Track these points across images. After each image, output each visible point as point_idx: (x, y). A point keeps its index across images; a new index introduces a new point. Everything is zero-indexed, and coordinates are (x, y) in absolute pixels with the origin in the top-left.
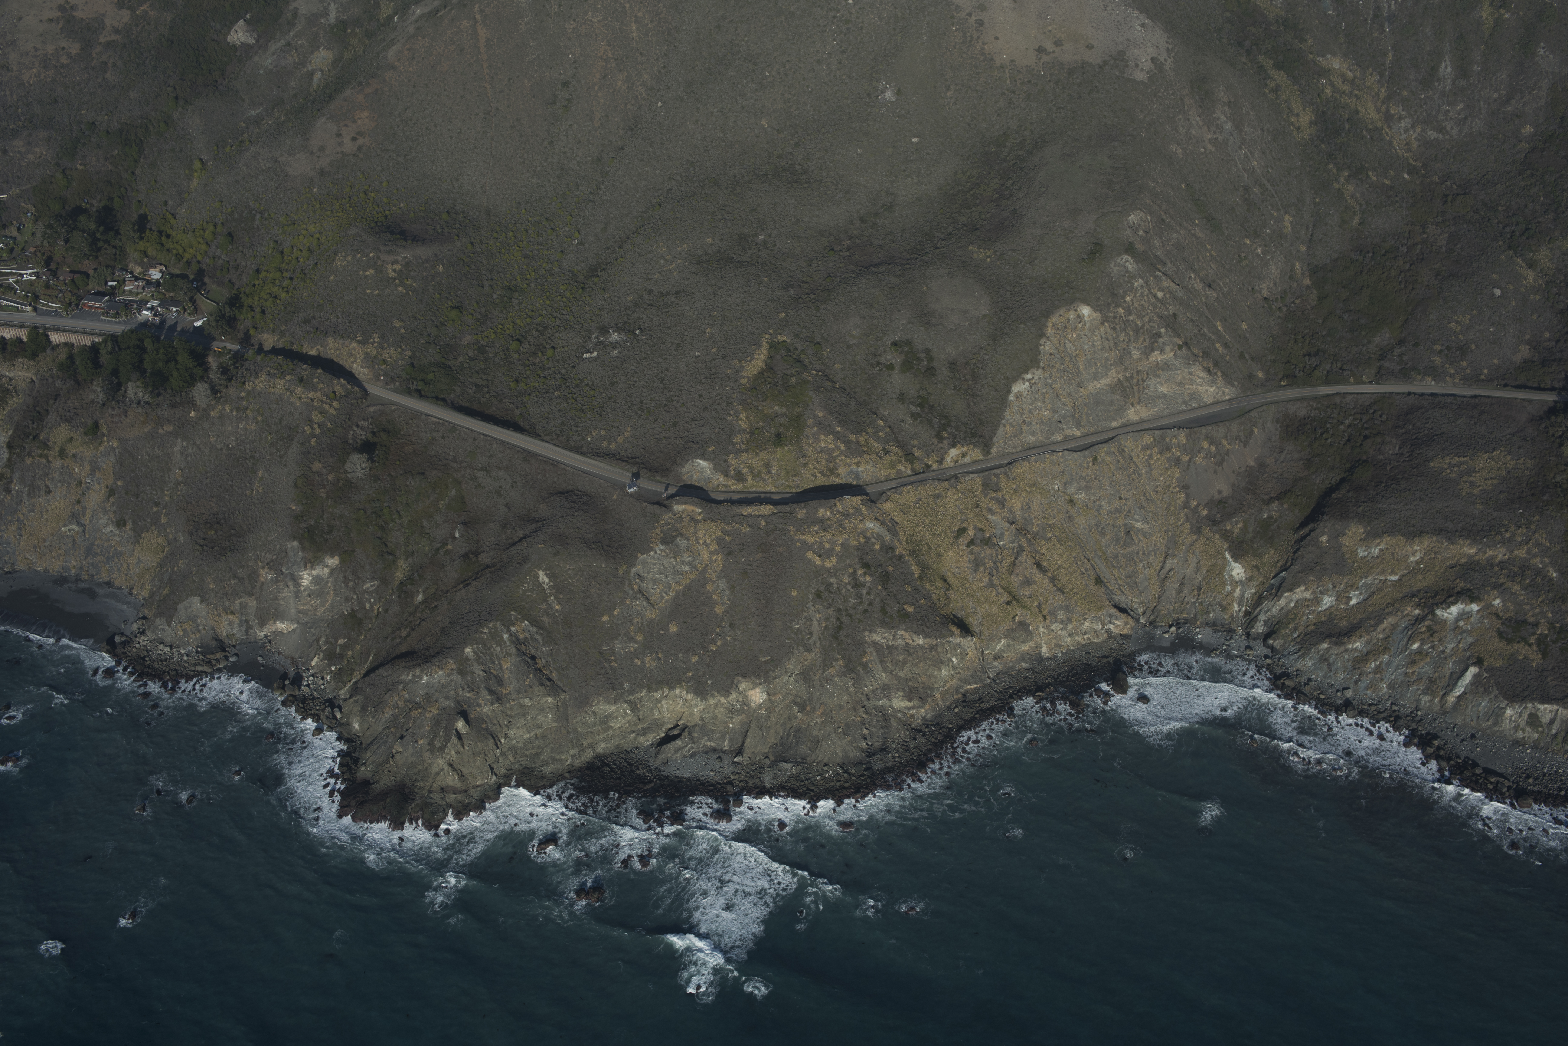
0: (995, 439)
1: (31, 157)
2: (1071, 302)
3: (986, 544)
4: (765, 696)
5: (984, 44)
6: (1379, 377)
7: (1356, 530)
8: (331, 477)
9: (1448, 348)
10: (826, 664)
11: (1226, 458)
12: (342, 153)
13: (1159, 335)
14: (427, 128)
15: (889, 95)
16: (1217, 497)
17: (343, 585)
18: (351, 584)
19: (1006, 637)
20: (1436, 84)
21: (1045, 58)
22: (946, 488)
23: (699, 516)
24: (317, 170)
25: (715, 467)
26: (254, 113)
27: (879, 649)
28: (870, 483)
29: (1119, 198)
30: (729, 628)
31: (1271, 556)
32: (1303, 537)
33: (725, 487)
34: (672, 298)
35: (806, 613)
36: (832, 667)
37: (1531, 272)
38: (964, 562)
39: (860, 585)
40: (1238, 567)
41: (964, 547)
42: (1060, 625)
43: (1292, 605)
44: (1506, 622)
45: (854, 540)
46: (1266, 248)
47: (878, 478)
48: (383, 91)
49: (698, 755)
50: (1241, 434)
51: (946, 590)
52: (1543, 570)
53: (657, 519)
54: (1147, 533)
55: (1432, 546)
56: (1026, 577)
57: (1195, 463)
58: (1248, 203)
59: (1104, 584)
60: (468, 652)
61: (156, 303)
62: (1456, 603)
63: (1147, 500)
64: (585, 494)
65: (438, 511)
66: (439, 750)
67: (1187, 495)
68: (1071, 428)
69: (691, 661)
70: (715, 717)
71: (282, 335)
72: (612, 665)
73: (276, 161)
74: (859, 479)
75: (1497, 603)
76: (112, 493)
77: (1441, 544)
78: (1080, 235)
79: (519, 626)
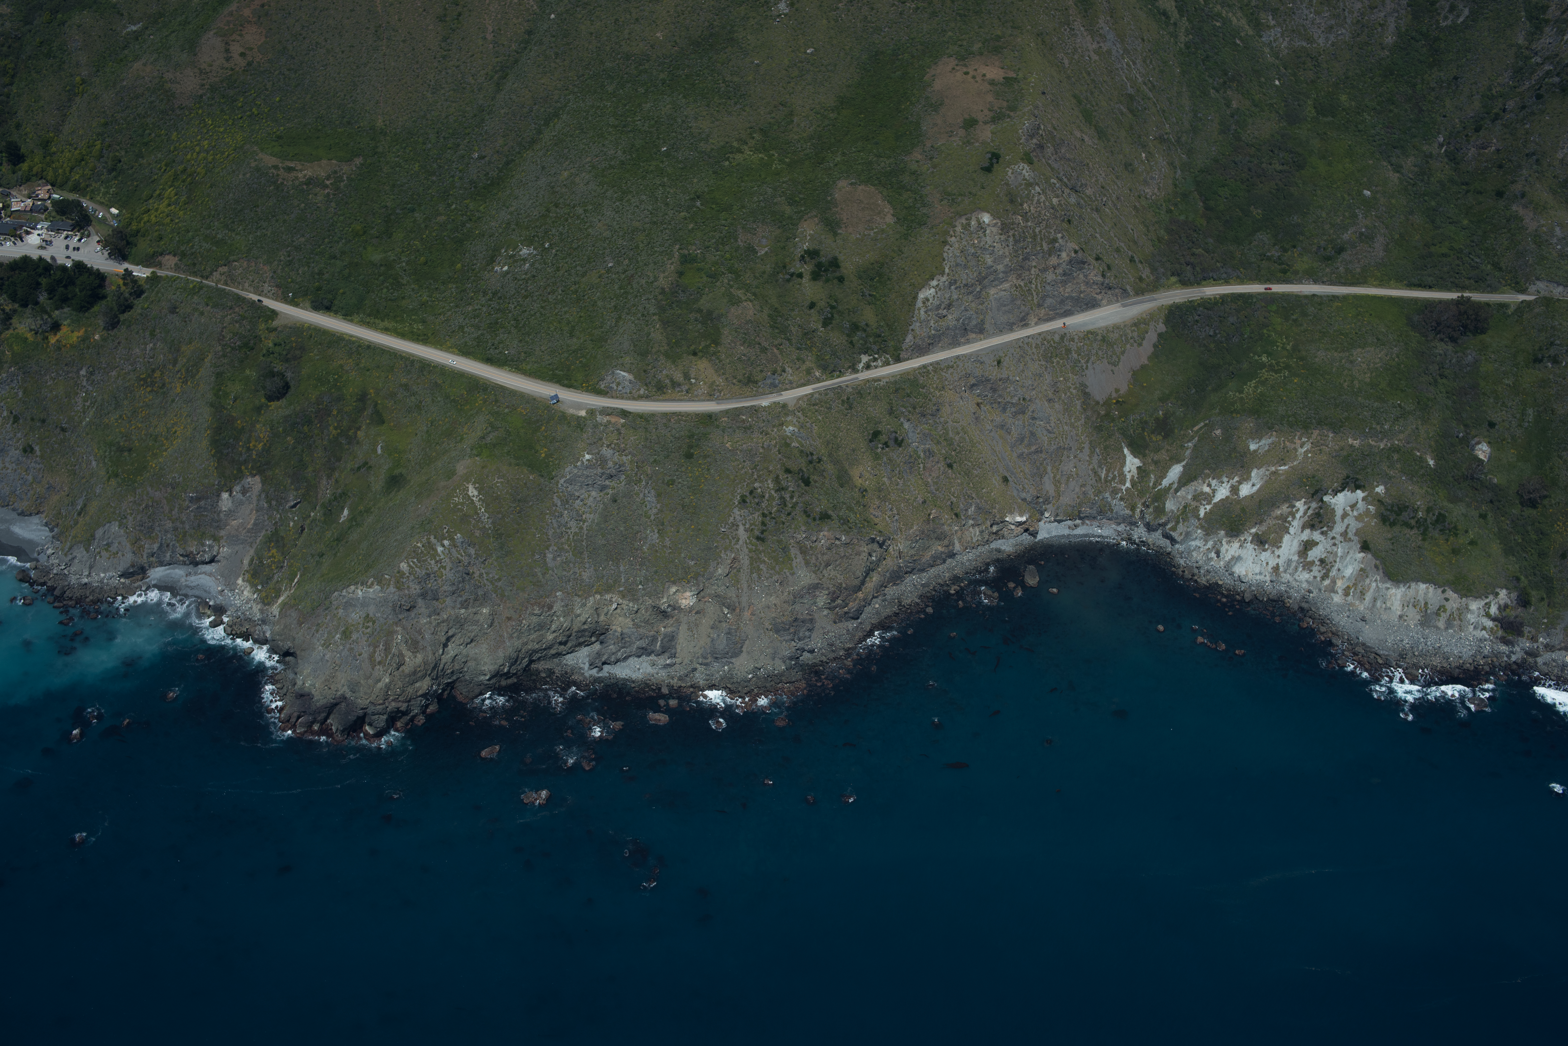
0: (904, 345)
2: (971, 210)
3: (900, 446)
4: (694, 599)
6: (1261, 277)
7: (1247, 423)
10: (753, 567)
11: (1122, 358)
12: (231, 68)
13: (1055, 240)
15: (782, 6)
16: (1114, 395)
18: (274, 503)
19: (921, 535)
22: (859, 393)
23: (623, 426)
24: (206, 87)
25: (635, 378)
26: (134, 28)
27: (803, 551)
28: (786, 389)
29: (1013, 109)
30: (657, 535)
31: (1168, 450)
32: (1197, 431)
33: (647, 398)
34: (580, 210)
35: (732, 518)
36: (759, 569)
37: (1398, 175)
38: (880, 465)
39: (783, 489)
40: (1137, 462)
41: (880, 450)
42: (971, 522)
43: (1190, 497)
44: (1389, 507)
45: (775, 446)
46: (1150, 155)
47: (794, 385)
48: (270, 6)
49: (631, 659)
50: (1135, 334)
51: (864, 491)
52: (1421, 457)
53: (582, 430)
54: (1050, 433)
55: (1319, 438)
56: (938, 477)
57: (1093, 363)
58: (1131, 111)
59: (1011, 483)
60: (404, 566)
61: (46, 224)
62: (1343, 490)
63: (1050, 400)
64: (508, 407)
65: (359, 429)
66: (380, 663)
67: (1086, 394)
68: (976, 333)
69: (622, 568)
70: (647, 622)
71: (183, 255)
72: (544, 574)
73: (162, 77)
74: (776, 386)
75: (1380, 489)
76: (16, 419)
77: (1327, 436)
78: (977, 144)
79: (452, 539)
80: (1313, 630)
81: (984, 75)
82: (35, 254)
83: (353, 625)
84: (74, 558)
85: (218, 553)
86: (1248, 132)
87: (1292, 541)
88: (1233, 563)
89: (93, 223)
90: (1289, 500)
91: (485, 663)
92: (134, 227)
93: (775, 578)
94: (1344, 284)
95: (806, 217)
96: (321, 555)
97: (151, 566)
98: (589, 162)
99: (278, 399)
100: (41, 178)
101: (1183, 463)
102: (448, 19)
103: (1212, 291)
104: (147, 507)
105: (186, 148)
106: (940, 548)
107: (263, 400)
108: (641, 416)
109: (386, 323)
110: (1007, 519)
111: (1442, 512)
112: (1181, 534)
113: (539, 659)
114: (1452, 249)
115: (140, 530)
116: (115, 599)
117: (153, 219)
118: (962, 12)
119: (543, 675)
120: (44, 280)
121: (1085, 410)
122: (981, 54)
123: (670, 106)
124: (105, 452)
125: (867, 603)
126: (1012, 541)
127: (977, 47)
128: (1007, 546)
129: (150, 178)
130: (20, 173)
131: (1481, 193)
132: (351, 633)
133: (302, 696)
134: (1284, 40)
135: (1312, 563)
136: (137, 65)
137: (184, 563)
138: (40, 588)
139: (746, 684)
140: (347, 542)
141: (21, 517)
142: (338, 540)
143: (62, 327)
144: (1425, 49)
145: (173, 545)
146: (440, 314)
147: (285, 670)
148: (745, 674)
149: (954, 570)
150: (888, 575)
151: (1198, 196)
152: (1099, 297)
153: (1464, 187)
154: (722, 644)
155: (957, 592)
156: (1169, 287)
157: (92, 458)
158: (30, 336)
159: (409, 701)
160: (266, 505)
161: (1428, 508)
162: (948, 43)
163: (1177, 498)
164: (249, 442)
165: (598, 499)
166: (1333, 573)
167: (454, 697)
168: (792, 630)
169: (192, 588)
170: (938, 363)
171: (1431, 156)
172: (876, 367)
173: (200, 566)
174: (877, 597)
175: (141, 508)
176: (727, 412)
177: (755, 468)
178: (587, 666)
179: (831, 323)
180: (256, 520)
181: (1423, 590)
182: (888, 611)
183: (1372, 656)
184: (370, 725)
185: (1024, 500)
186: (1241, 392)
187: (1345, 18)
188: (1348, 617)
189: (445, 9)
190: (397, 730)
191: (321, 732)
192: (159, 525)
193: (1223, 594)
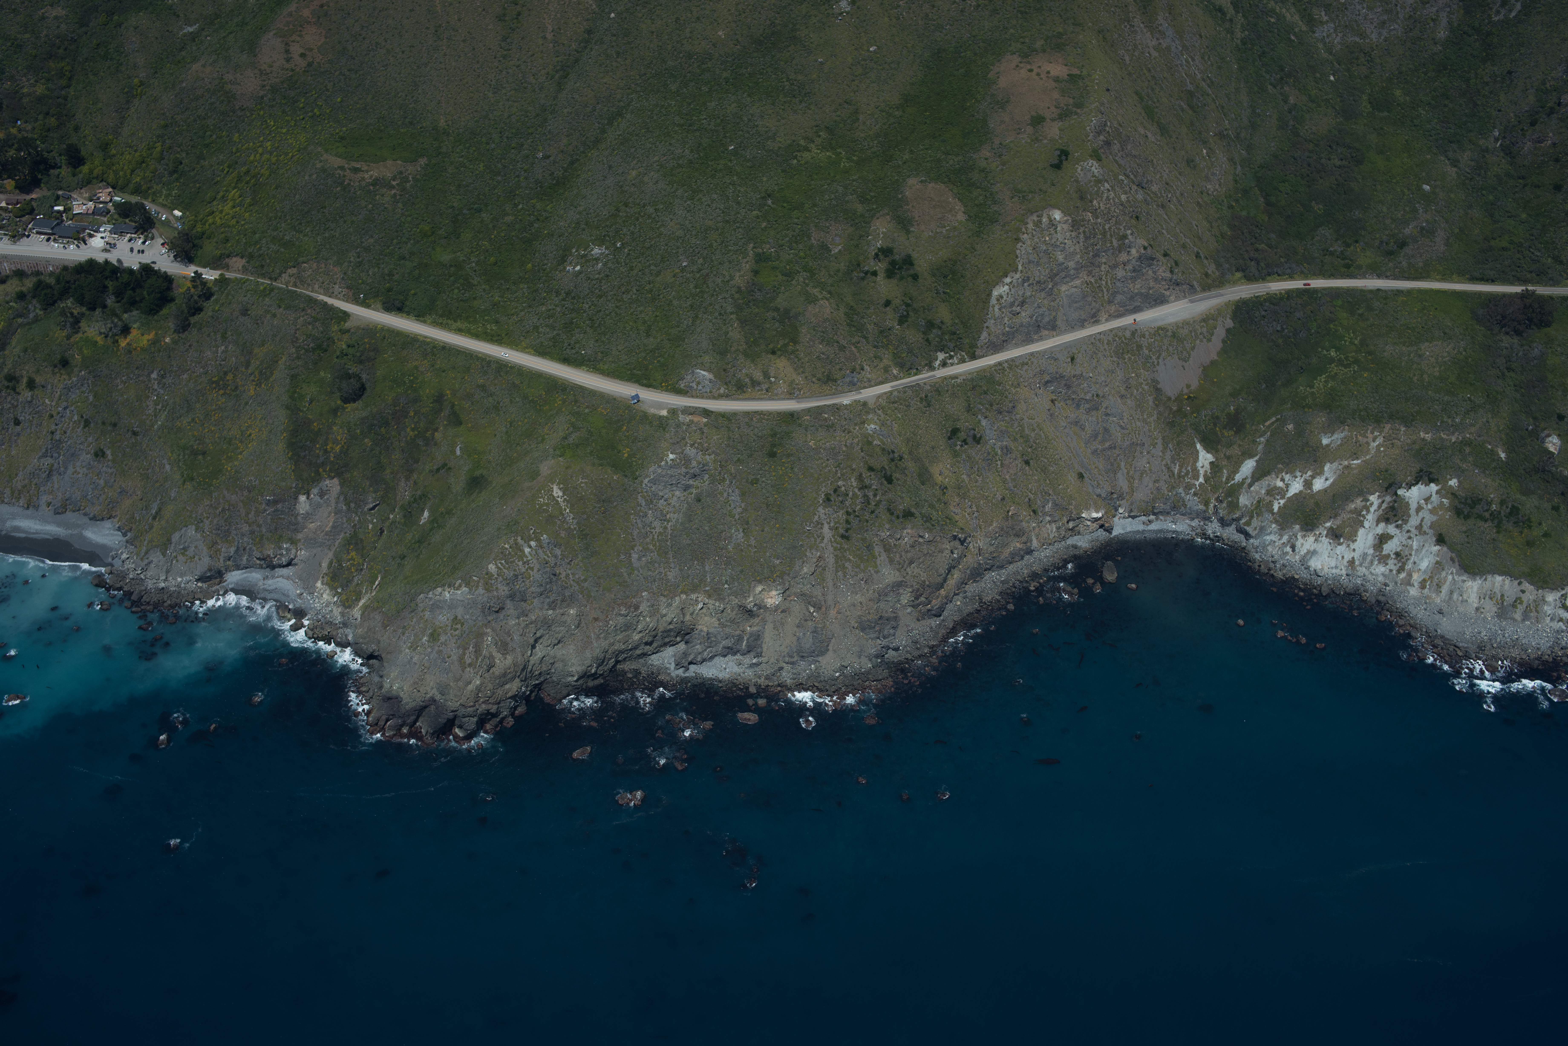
0: (979, 342)
2: (1042, 207)
3: (978, 444)
4: (780, 599)
7: (1319, 417)
8: (322, 399)
10: (839, 565)
11: (1192, 353)
12: (292, 70)
13: (1125, 237)
14: (377, 43)
15: (843, 4)
16: (1186, 391)
18: (352, 505)
19: (1000, 532)
22: (937, 390)
23: (705, 426)
24: (267, 88)
25: (715, 377)
26: (191, 29)
27: (887, 549)
28: (865, 388)
29: (1080, 105)
30: (742, 534)
31: (1240, 445)
32: (1269, 426)
33: (727, 397)
34: (650, 210)
35: (816, 517)
36: (844, 568)
37: (1455, 169)
38: (959, 462)
39: (866, 487)
40: (1210, 457)
41: (959, 447)
42: (1048, 518)
43: (1263, 492)
44: (1463, 500)
45: (858, 445)
46: (1211, 151)
47: (872, 383)
48: (329, 6)
49: (717, 658)
50: (1204, 330)
51: (944, 489)
52: (1492, 450)
53: (664, 430)
54: (1123, 429)
55: (1391, 432)
56: (1015, 474)
57: (1164, 359)
58: (1191, 107)
59: (1086, 479)
60: (492, 568)
61: (109, 227)
62: (1417, 483)
63: (1122, 397)
64: (587, 407)
65: (436, 430)
66: (470, 665)
67: (1158, 390)
68: (1048, 329)
69: (707, 568)
70: (732, 621)
71: (251, 257)
72: (629, 574)
73: (222, 79)
74: (854, 385)
75: (1453, 482)
76: (87, 423)
77: (1399, 430)
78: (1045, 141)
79: (538, 540)
80: (1391, 622)
81: (1048, 72)
82: (100, 258)
83: (441, 628)
84: (150, 563)
85: (296, 556)
86: (1306, 127)
87: (1367, 535)
88: (1308, 557)
89: (157, 225)
90: (1363, 494)
91: (573, 664)
92: (199, 229)
93: (861, 576)
94: (1408, 279)
95: (878, 215)
96: (403, 557)
97: (228, 569)
98: (657, 161)
99: (354, 401)
100: (102, 181)
101: (1256, 458)
102: (507, 18)
103: (1277, 286)
104: (223, 510)
105: (248, 149)
106: (1018, 545)
107: (339, 402)
108: (723, 415)
109: (459, 324)
110: (1083, 515)
111: (1516, 504)
112: (1255, 529)
113: (625, 659)
114: (1511, 242)
115: (216, 534)
116: (193, 603)
117: (219, 221)
118: (1022, 9)
119: (630, 675)
120: (111, 283)
121: (1157, 405)
122: (1044, 51)
123: (735, 104)
124: (179, 455)
125: (949, 600)
126: (1088, 537)
127: (1039, 44)
128: (1083, 542)
129: (213, 179)
130: (81, 176)
131: (1539, 187)
132: (439, 635)
133: (389, 699)
134: (1337, 35)
135: (1388, 556)
136: (196, 67)
137: (261, 567)
138: (116, 592)
139: (833, 682)
140: (429, 544)
141: (92, 522)
142: (420, 542)
143: (132, 330)
144: (1477, 44)
145: (250, 549)
146: (513, 315)
147: (369, 673)
148: (832, 673)
149: (1032, 566)
150: (968, 572)
151: (1258, 192)
152: (1167, 293)
153: (1521, 181)
154: (808, 642)
155: (1037, 589)
156: (1235, 283)
157: (165, 461)
158: (99, 339)
159: (499, 703)
160: (344, 508)
161: (1502, 501)
162: (1010, 40)
163: (1251, 492)
164: (327, 445)
165: (682, 499)
166: (1409, 566)
167: (542, 699)
168: (877, 628)
169: (270, 592)
170: (1012, 360)
171: (1487, 150)
172: (952, 365)
173: (276, 570)
174: (958, 594)
175: (217, 512)
176: (809, 411)
177: (838, 466)
178: (673, 666)
179: (907, 321)
180: (334, 522)
181: (1499, 582)
182: (970, 609)
183: (1451, 648)
184: (460, 727)
185: (1099, 496)
186: (1312, 387)
187: (1397, 13)
188: (1425, 609)
189: (504, 9)
190: (486, 732)
191: (410, 735)
192: (236, 529)
193: (1300, 588)
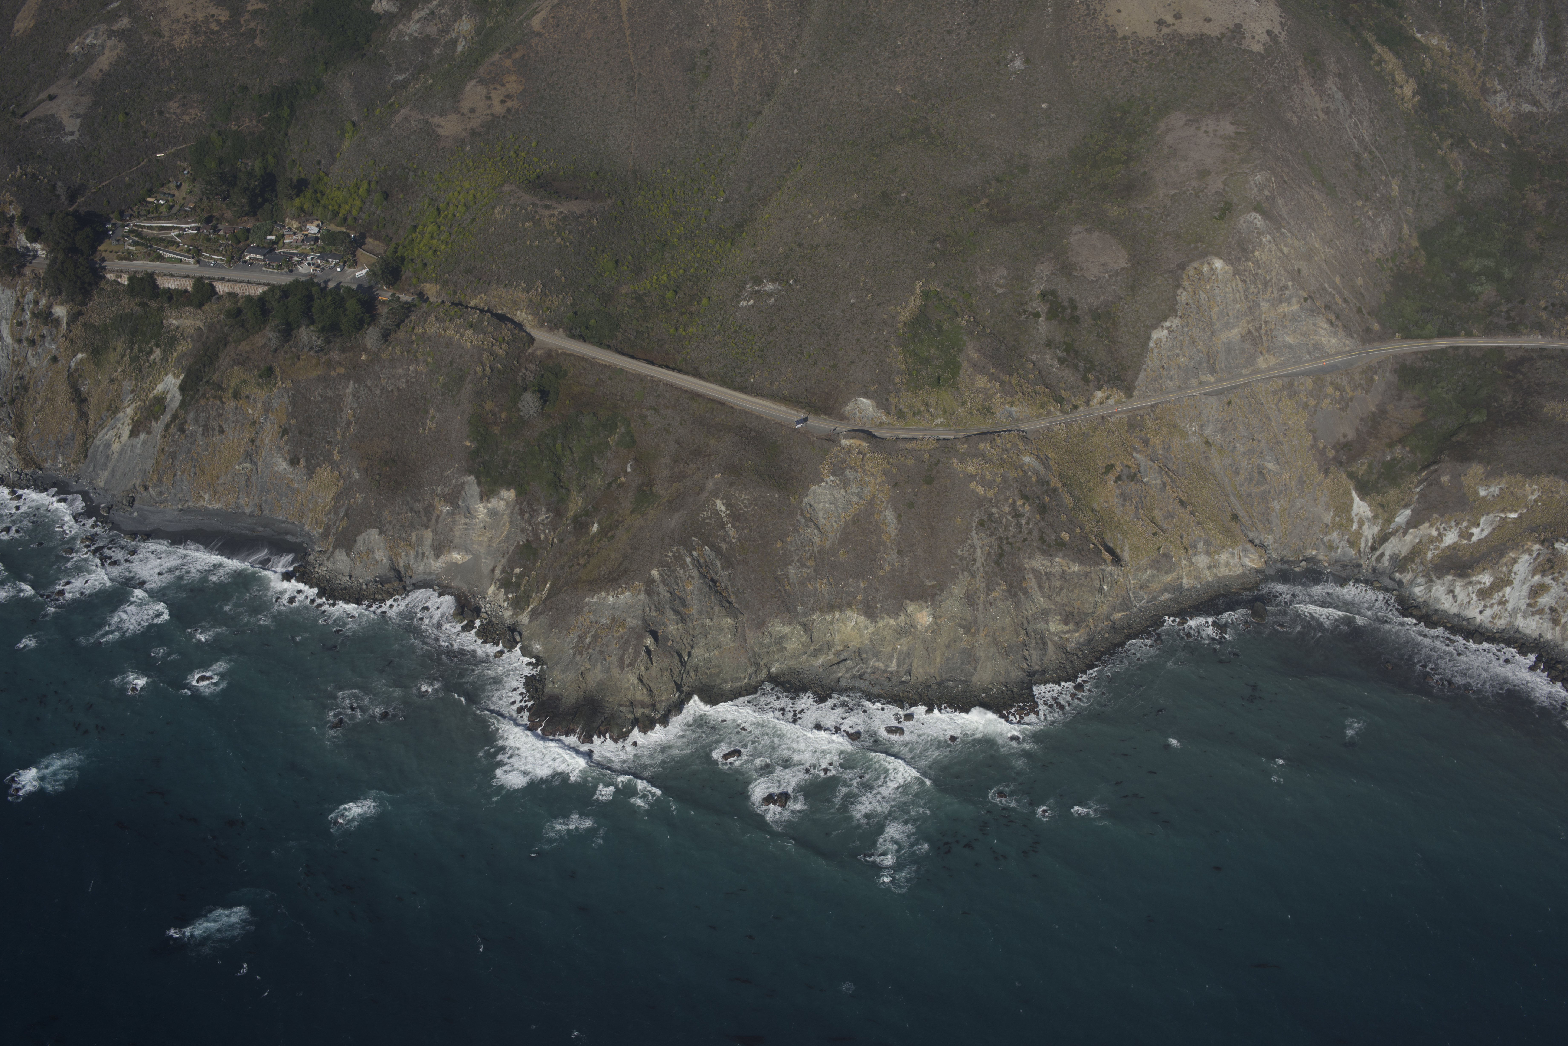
0: (1137, 383)
1: (186, 118)
2: (1203, 255)
3: (1132, 480)
4: (931, 619)
5: (1106, 16)
6: (1489, 331)
7: (1477, 469)
8: (504, 415)
9: (1553, 305)
10: (989, 589)
11: (1350, 404)
12: (493, 115)
13: (1286, 287)
14: (572, 92)
15: (1018, 63)
16: (1342, 440)
17: (519, 517)
18: (527, 516)
19: (1151, 567)
20: (1530, 60)
21: (1165, 30)
22: (1093, 427)
23: (866, 450)
24: (468, 131)
25: (878, 405)
26: (401, 77)
27: (1037, 576)
28: (1023, 421)
29: (1245, 161)
30: (896, 555)
31: (1395, 495)
32: (1425, 477)
33: (888, 424)
34: (823, 250)
35: (970, 541)
36: (994, 592)
38: (1113, 497)
39: (1019, 515)
40: (1365, 505)
41: (1113, 482)
43: (1417, 540)
45: (1012, 474)
47: (1030, 417)
48: (529, 57)
50: (1363, 382)
53: (826, 453)
55: (1549, 485)
56: (1169, 512)
57: (1321, 408)
59: (1239, 521)
60: (655, 573)
61: (316, 255)
63: (1278, 442)
64: (754, 430)
65: (609, 448)
66: (628, 665)
67: (1314, 438)
68: (1206, 374)
69: (861, 586)
70: (884, 639)
73: (428, 122)
74: (1013, 418)
76: (285, 433)
77: (1558, 483)
78: (1210, 194)
79: (700, 551)
81: (1216, 130)
82: (307, 280)
83: (603, 630)
87: (1521, 585)
91: (728, 672)
93: (1010, 601)
95: (1042, 259)
100: (312, 214)
101: (1412, 507)
108: (883, 441)
121: (1313, 452)
122: (1212, 111)
124: (367, 464)
130: (295, 207)
133: (551, 698)
134: (1510, 104)
135: (1542, 610)
152: (1327, 344)
154: (956, 663)
156: (1397, 339)
162: (1179, 99)
163: (1405, 541)
165: (840, 518)
166: (1565, 619)
170: (1170, 402)
172: (1109, 404)
179: (1066, 360)
180: (509, 531)
